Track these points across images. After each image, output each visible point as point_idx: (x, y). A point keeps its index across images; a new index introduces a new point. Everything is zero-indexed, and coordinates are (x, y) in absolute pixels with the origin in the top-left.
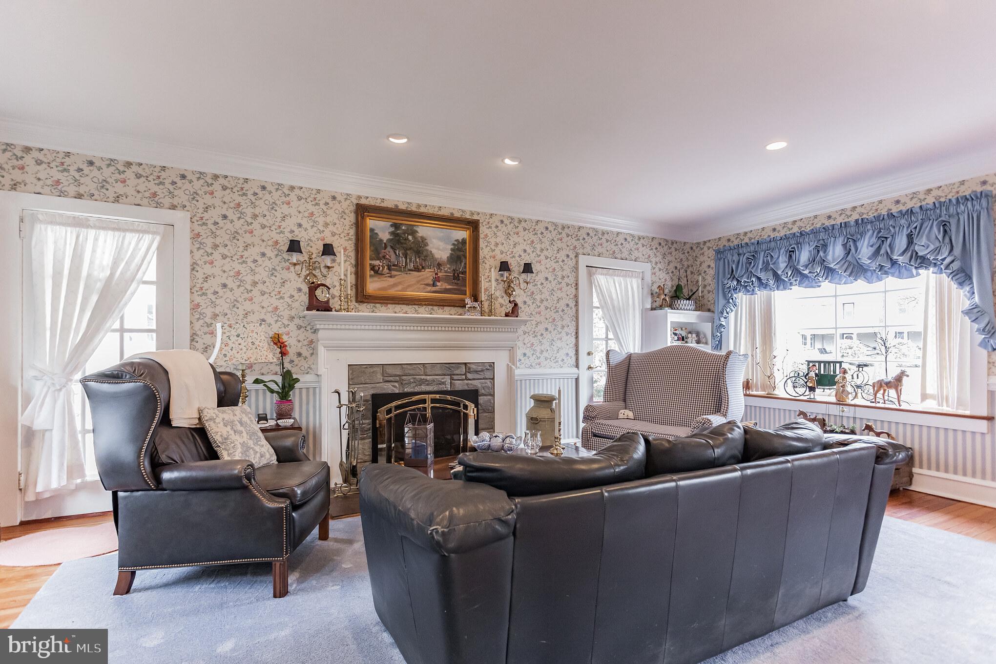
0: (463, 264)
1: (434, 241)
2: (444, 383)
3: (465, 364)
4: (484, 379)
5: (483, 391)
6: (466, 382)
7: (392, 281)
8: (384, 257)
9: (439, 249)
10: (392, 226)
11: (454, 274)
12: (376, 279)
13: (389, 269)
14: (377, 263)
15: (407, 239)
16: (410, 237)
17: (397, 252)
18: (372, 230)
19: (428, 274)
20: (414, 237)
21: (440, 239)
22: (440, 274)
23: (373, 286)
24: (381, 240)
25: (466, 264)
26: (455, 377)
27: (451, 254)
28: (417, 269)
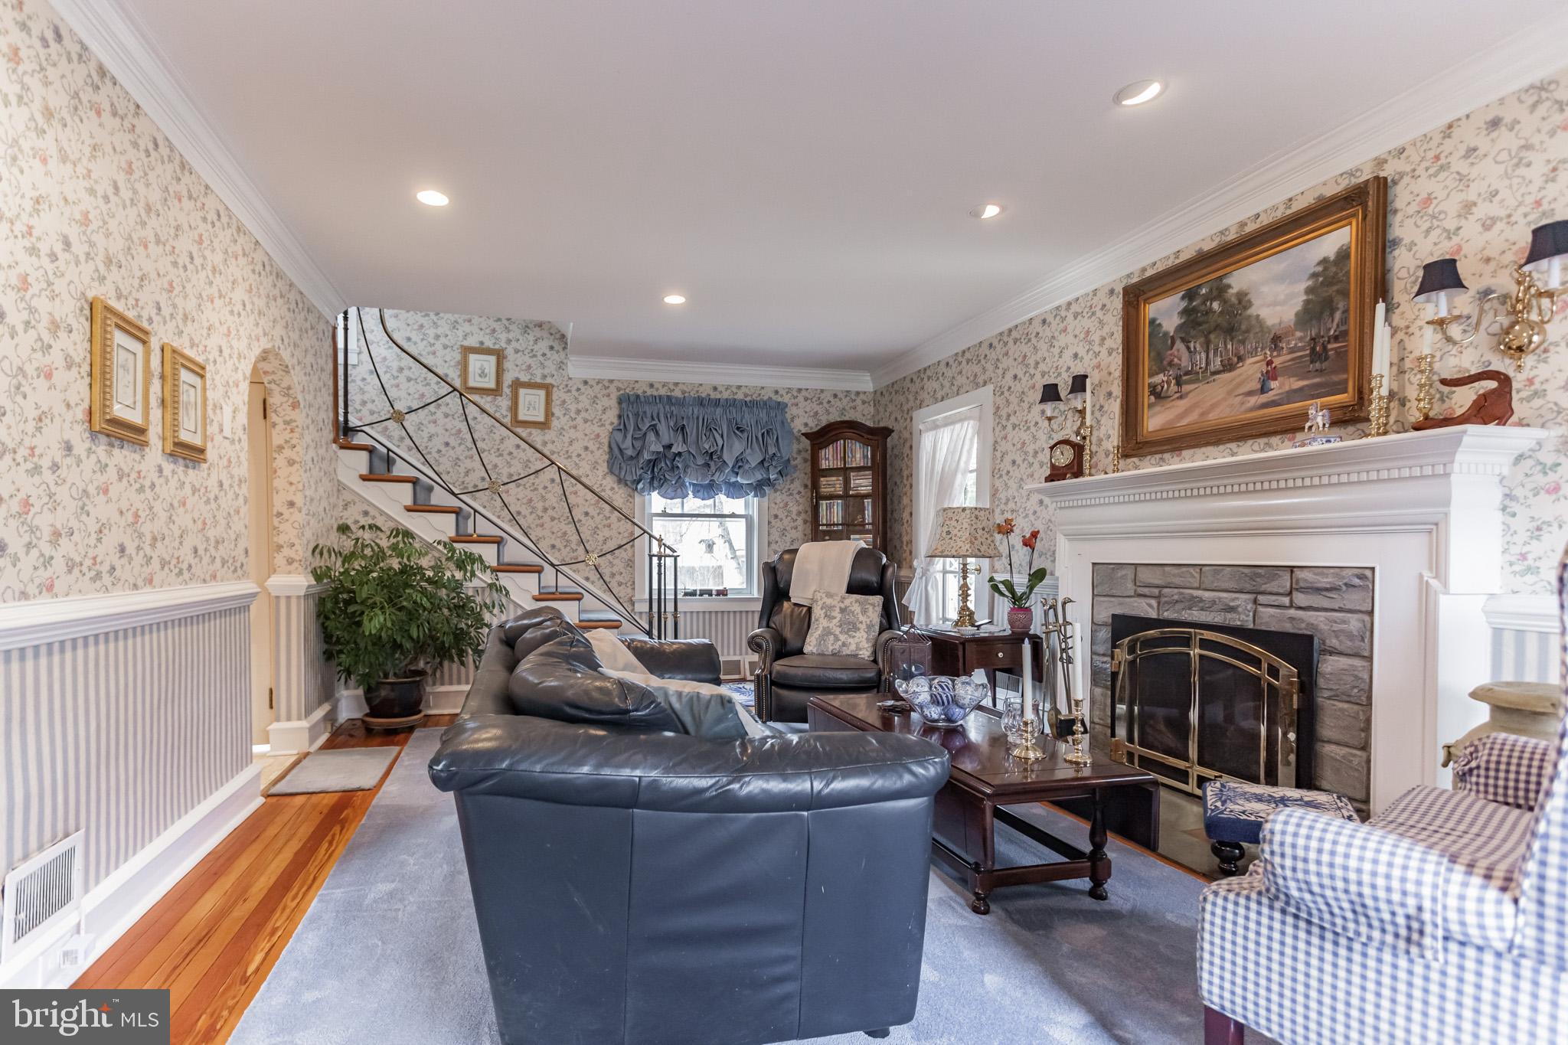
0: (1338, 315)
1: (1265, 289)
2: (1232, 609)
3: (1292, 569)
4: (1340, 610)
5: (1334, 642)
6: (1292, 612)
7: (1183, 404)
8: (1171, 364)
9: (1275, 304)
10: (1183, 298)
11: (1313, 349)
12: (1157, 409)
13: (1179, 384)
14: (1159, 378)
15: (1210, 311)
16: (1216, 305)
17: (1192, 345)
18: (1152, 322)
19: (1251, 369)
20: (1224, 302)
21: (1280, 279)
22: (1277, 362)
23: (1154, 421)
24: (1166, 334)
25: (1346, 311)
26: (1261, 599)
27: (1307, 302)
28: (1228, 367)
